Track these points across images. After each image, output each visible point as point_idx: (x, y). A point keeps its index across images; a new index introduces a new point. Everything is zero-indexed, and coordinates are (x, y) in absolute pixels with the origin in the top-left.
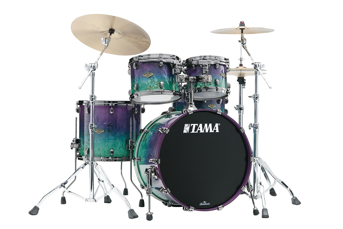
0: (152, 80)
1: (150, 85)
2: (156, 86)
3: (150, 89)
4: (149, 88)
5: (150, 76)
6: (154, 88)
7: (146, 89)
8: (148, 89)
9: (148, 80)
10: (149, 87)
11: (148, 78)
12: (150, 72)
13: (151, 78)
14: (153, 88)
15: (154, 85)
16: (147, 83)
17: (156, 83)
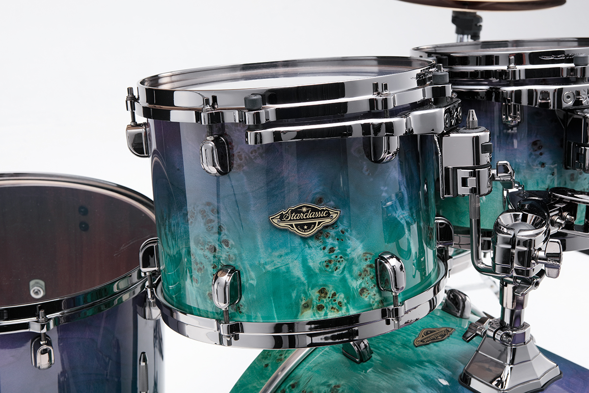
0: (332, 250)
1: (321, 280)
2: (355, 284)
3: (320, 308)
4: (316, 302)
5: (316, 228)
6: (347, 298)
7: (297, 304)
8: (307, 306)
9: (308, 251)
10: (314, 294)
11: (304, 239)
12: (320, 201)
13: (330, 241)
14: (341, 297)
15: (344, 280)
16: (298, 272)
17: (356, 270)
